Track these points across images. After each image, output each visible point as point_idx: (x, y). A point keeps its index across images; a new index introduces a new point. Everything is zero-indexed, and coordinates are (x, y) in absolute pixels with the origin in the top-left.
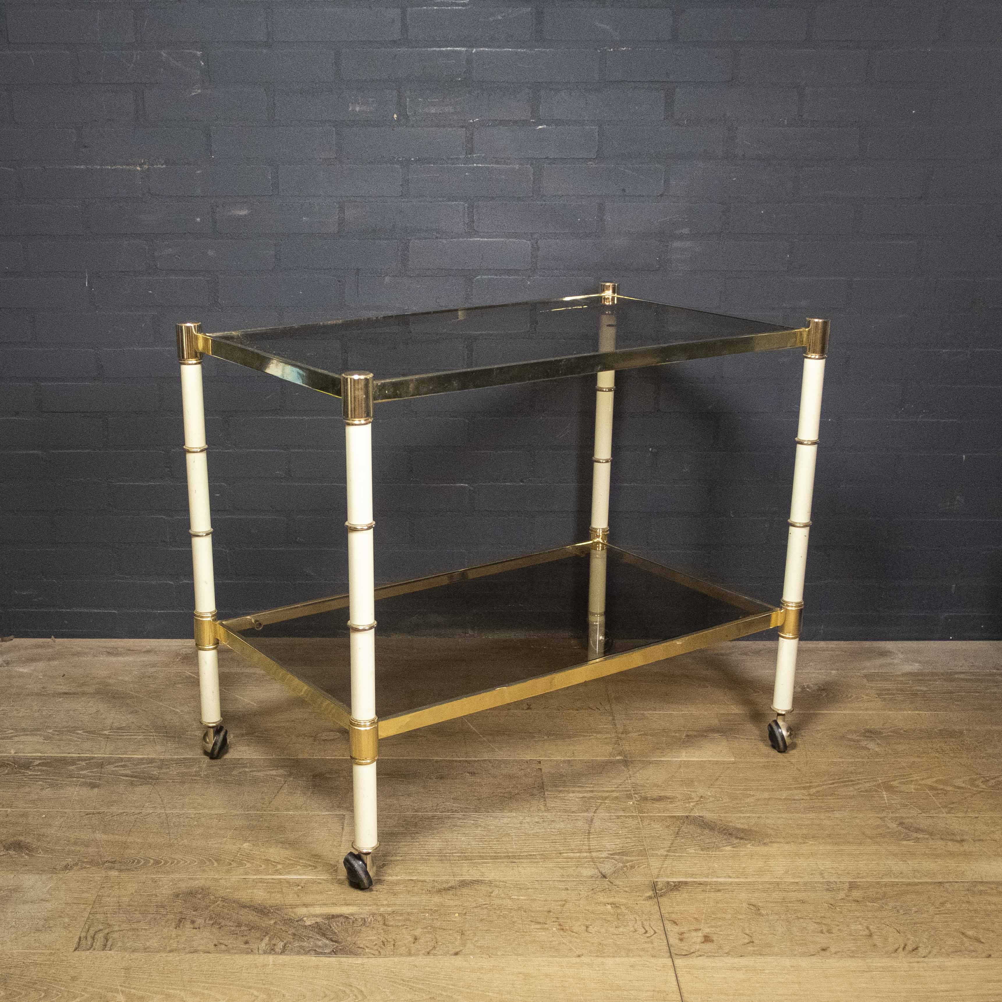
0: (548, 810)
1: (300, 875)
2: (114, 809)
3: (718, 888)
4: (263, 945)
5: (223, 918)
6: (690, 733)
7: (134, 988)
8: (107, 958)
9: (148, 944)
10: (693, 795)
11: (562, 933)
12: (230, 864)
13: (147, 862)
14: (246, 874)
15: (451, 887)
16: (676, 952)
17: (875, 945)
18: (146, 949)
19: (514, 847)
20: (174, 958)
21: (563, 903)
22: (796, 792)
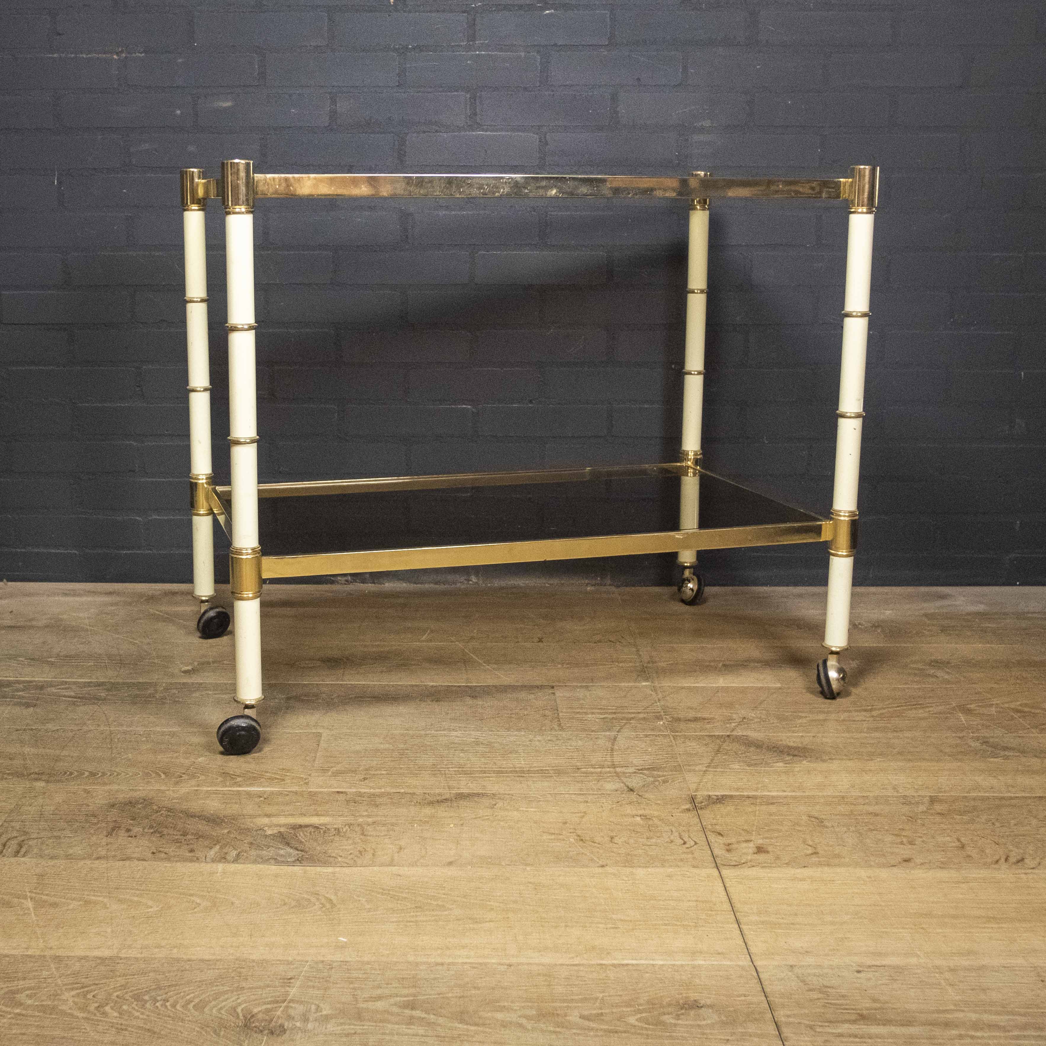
0: (562, 729)
1: (263, 787)
2: (50, 726)
3: (770, 801)
4: (212, 853)
5: (166, 827)
6: (727, 663)
7: (47, 895)
8: (19, 864)
9: (71, 851)
10: (735, 716)
11: (581, 843)
12: (181, 777)
13: (81, 774)
14: (198, 786)
15: (446, 799)
16: (722, 863)
17: (969, 856)
18: (68, 857)
19: (522, 762)
20: (101, 865)
21: (583, 814)
22: (856, 713)
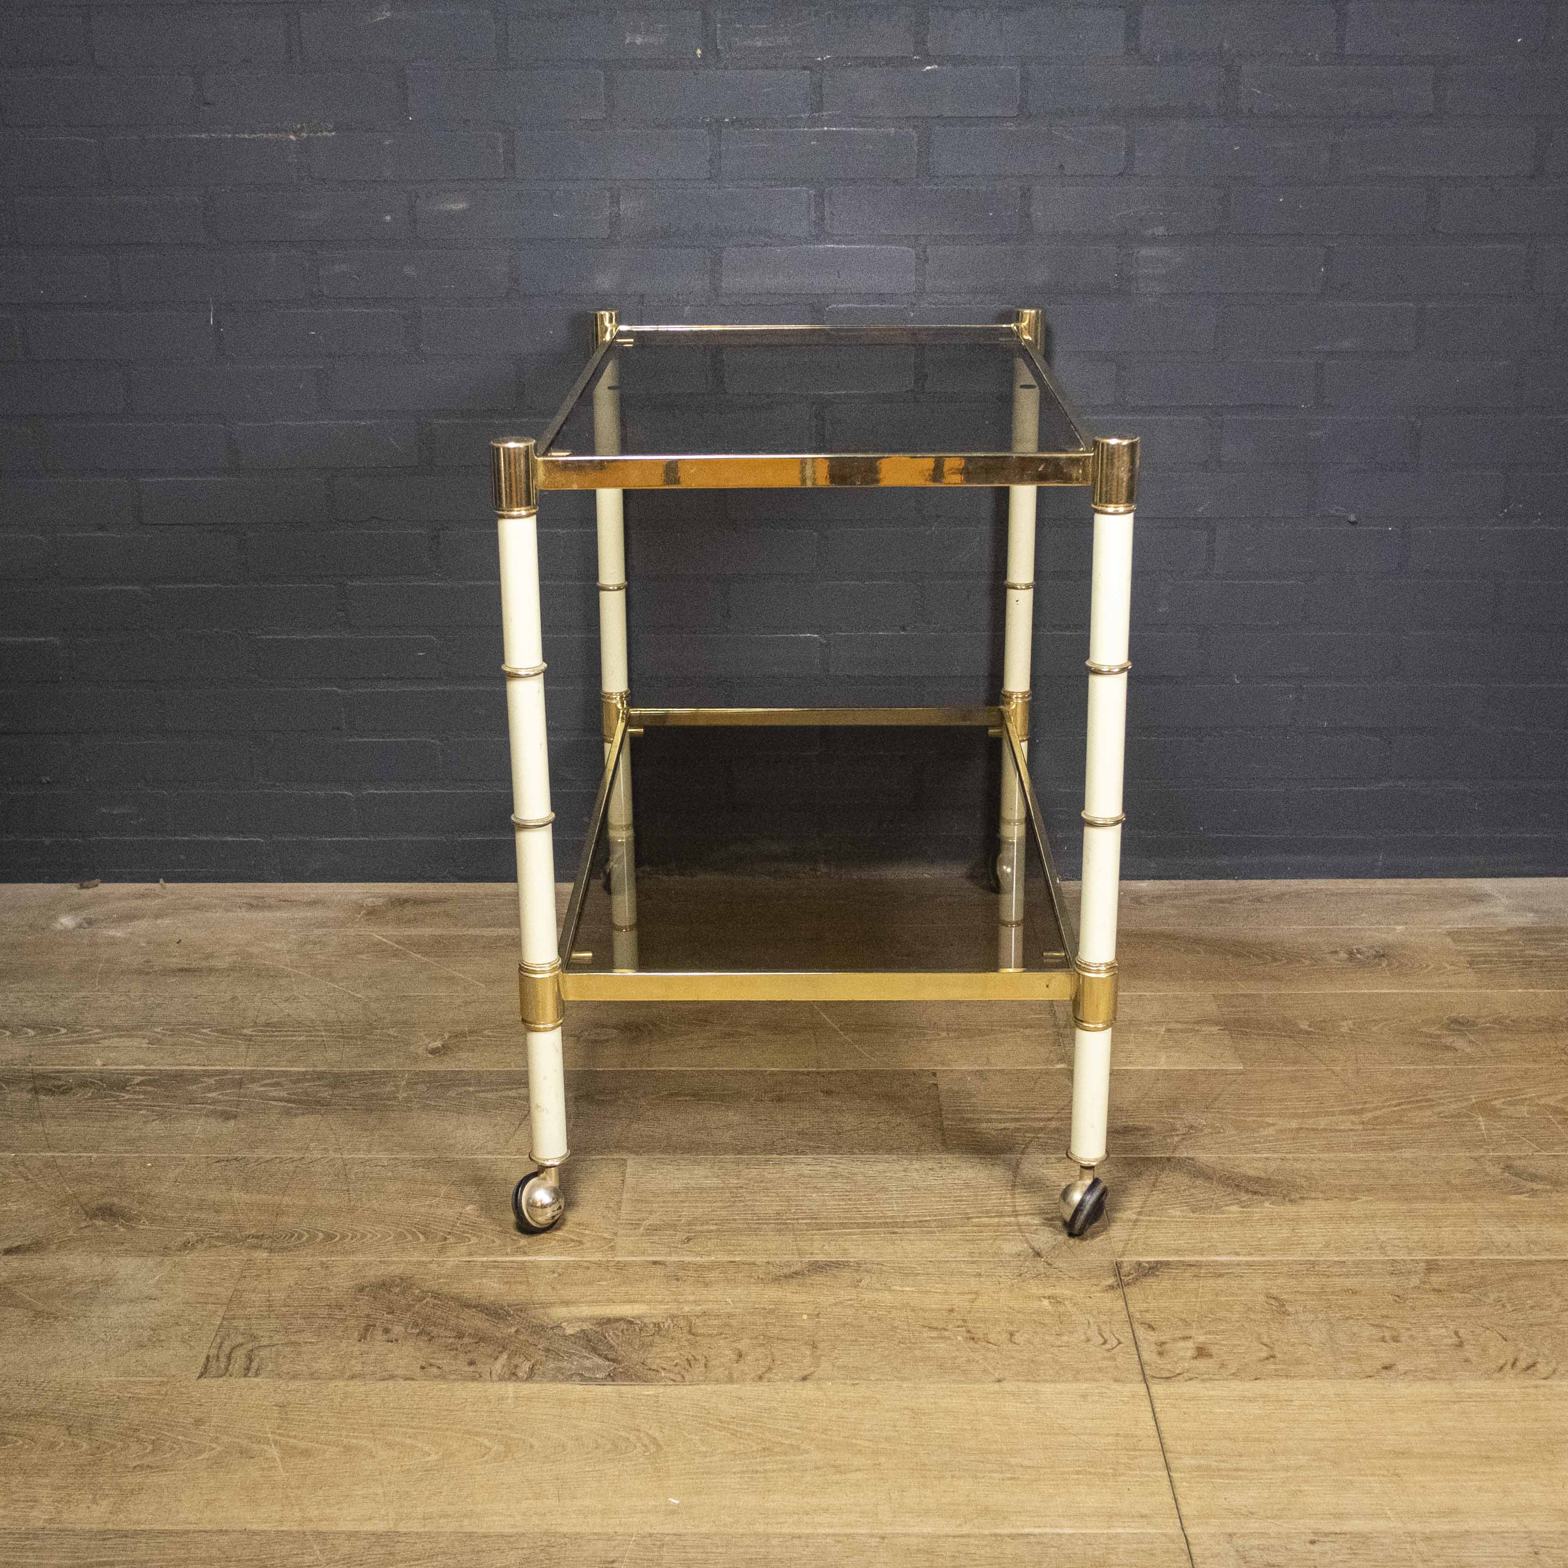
0: (947, 1150)
1: (556, 1255)
2: (262, 1153)
3: (1218, 1272)
4: (498, 1366)
5: (435, 1325)
6: (1172, 1026)
7: (295, 1437)
8: (251, 1388)
9: (316, 1366)
10: (1178, 1124)
11: (971, 1344)
12: (446, 1239)
13: (312, 1237)
14: (471, 1254)
15: (795, 1273)
16: (1152, 1373)
17: (1467, 1360)
18: (313, 1375)
19: (895, 1209)
20: (357, 1388)
21: (974, 1296)
22: (1341, 1118)
